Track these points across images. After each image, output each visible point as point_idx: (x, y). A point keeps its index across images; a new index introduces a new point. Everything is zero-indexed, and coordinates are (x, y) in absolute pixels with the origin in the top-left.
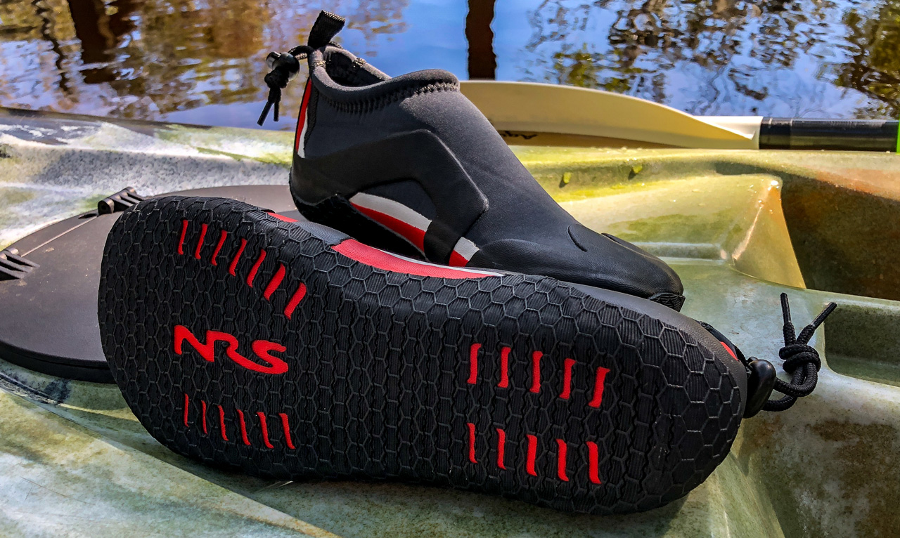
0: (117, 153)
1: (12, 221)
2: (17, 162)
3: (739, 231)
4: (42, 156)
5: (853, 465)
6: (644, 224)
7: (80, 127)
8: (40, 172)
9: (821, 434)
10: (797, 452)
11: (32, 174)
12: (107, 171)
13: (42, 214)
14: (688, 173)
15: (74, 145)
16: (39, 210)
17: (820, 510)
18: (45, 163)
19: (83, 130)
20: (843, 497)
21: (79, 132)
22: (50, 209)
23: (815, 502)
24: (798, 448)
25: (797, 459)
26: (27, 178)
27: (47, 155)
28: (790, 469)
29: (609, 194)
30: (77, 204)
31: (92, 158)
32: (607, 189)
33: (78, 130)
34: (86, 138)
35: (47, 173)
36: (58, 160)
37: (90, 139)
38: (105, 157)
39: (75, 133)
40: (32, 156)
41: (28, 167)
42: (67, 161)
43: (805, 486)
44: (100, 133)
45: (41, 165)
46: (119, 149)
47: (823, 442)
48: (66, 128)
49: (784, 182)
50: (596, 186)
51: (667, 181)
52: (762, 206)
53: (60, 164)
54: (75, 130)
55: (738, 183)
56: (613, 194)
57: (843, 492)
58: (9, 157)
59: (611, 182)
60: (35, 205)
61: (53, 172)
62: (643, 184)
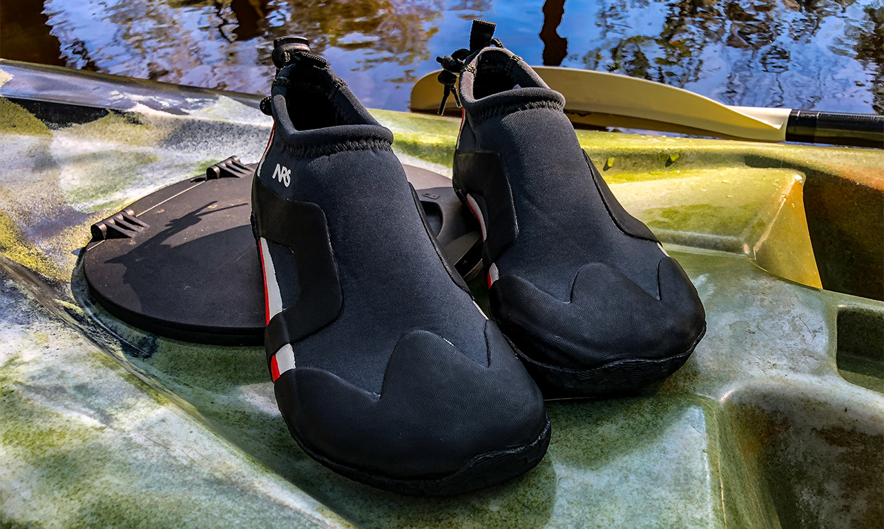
0: (229, 124)
1: (137, 181)
2: (147, 128)
3: (762, 225)
4: (168, 124)
5: (855, 469)
6: (676, 212)
7: (201, 99)
8: (165, 138)
9: (827, 438)
10: (801, 453)
11: (159, 139)
12: (220, 139)
13: (162, 176)
14: (720, 164)
15: (195, 115)
16: (160, 172)
17: (819, 505)
18: (170, 130)
19: (203, 102)
20: (842, 497)
21: (200, 104)
22: (169, 171)
23: (814, 498)
24: (803, 448)
25: (801, 459)
26: (155, 143)
27: (171, 123)
28: (793, 467)
29: (647, 179)
30: (192, 168)
31: (208, 127)
32: (646, 175)
33: (200, 102)
34: (205, 109)
35: (171, 139)
36: (181, 128)
37: (208, 111)
38: (219, 127)
39: (196, 104)
40: (160, 123)
41: (156, 133)
42: (188, 129)
43: (806, 483)
44: (217, 105)
45: (166, 132)
46: (231, 121)
47: (828, 445)
48: (189, 100)
49: (807, 177)
50: (636, 171)
51: (700, 170)
52: (785, 200)
53: (182, 132)
54: (197, 102)
55: (764, 176)
56: (651, 179)
57: (843, 492)
58: (141, 124)
59: (649, 168)
60: (158, 167)
61: (175, 138)
62: (678, 172)
